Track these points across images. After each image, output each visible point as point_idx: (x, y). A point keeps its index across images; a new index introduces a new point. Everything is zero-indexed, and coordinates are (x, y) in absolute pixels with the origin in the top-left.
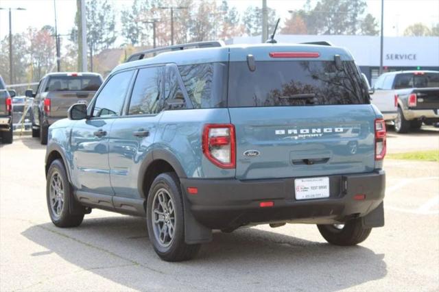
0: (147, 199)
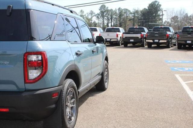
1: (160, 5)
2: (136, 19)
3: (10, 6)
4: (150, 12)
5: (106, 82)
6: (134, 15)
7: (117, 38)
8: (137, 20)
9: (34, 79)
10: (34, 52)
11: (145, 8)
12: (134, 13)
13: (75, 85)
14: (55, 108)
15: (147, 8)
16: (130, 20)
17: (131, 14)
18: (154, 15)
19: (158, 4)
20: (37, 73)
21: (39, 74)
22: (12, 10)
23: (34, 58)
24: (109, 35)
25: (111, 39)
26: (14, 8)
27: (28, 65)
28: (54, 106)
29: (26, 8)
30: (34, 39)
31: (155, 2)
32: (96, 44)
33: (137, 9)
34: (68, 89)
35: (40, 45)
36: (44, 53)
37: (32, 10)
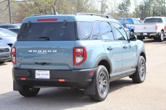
3: (65, 20)
5: (143, 76)
9: (79, 63)
10: (79, 47)
13: (106, 70)
14: (92, 82)
20: (81, 59)
21: (82, 60)
22: (66, 22)
23: (79, 50)
26: (67, 21)
27: (75, 54)
28: (90, 80)
29: (75, 21)
30: (79, 39)
32: (130, 41)
34: (100, 72)
35: (82, 43)
36: (85, 48)
37: (78, 22)
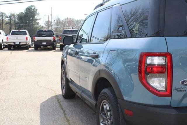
0: (97, 102)
1: (37, 10)
2: (12, 22)
4: (27, 16)
6: (11, 18)
7: (26, 41)
8: (14, 24)
11: (22, 12)
12: (10, 17)
15: (24, 12)
16: (6, 24)
17: (8, 17)
18: (31, 19)
19: (34, 9)
24: (18, 38)
25: (20, 43)
31: (31, 6)
33: (13, 13)
